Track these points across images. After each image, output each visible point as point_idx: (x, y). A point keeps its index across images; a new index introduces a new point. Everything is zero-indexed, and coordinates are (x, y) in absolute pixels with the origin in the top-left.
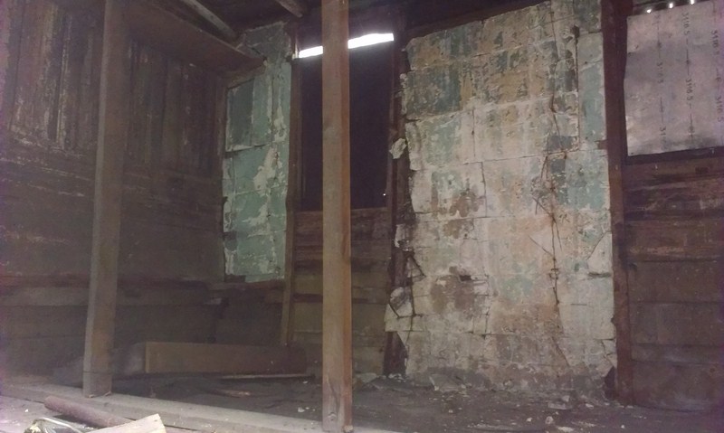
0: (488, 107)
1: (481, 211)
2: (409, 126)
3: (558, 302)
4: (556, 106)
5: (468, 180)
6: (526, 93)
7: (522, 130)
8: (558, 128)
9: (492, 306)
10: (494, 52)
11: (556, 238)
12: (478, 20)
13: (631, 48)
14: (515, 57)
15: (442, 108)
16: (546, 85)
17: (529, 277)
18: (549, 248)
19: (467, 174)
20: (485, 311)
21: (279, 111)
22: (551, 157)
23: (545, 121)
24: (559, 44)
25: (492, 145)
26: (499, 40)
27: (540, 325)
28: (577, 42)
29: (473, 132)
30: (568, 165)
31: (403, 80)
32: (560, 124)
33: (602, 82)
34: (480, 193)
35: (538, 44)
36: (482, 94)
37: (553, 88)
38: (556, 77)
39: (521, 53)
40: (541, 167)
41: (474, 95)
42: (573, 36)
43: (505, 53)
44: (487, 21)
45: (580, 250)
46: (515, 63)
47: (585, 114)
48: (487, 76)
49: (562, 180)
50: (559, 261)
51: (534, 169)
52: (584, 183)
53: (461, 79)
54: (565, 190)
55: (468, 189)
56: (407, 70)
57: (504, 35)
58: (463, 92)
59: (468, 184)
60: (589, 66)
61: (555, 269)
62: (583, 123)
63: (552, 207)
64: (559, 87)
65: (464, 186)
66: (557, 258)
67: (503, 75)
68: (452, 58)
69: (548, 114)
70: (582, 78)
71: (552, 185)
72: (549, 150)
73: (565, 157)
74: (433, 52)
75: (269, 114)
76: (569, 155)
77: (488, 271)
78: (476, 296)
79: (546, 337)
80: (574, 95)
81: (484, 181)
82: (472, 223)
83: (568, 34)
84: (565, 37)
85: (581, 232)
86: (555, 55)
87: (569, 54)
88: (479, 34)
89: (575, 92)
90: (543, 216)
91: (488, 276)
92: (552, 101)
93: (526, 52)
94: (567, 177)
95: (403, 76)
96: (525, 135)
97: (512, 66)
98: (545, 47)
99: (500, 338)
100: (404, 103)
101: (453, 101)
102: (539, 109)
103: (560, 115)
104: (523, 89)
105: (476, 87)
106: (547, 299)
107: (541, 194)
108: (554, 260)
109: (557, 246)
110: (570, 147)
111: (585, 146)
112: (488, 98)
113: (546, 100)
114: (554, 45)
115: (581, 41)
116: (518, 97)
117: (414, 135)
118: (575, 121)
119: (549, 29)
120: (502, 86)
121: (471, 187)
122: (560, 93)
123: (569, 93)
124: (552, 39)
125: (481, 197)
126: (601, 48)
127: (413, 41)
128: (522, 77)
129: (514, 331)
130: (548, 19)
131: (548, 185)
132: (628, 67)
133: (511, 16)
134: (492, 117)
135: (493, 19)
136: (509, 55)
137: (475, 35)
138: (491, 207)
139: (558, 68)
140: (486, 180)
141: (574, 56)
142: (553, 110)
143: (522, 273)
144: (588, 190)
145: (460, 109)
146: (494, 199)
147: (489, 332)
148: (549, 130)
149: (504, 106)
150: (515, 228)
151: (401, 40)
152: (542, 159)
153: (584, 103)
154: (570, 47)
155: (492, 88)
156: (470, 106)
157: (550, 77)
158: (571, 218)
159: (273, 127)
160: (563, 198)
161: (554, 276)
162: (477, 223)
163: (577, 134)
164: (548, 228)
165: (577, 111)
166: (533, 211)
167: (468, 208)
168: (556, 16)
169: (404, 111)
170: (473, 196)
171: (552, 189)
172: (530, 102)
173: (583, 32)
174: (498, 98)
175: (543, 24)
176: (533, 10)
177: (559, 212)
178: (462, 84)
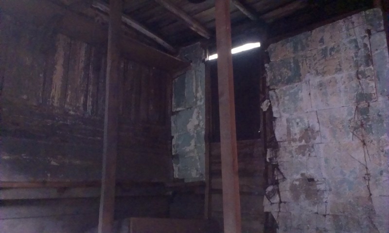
0: (318, 79)
1: (318, 140)
2: (271, 93)
3: (371, 195)
4: (360, 76)
5: (308, 121)
6: (340, 70)
7: (340, 91)
8: (362, 89)
9: (328, 197)
10: (320, 48)
11: (367, 155)
12: (309, 31)
14: (332, 49)
15: (290, 81)
16: (352, 64)
17: (351, 179)
18: (363, 161)
19: (308, 118)
20: (325, 200)
21: (199, 89)
22: (360, 106)
23: (354, 85)
24: (359, 40)
25: (322, 101)
26: (322, 41)
27: (360, 209)
28: (370, 38)
29: (310, 94)
30: (371, 111)
31: (266, 67)
32: (364, 87)
34: (317, 129)
35: (345, 41)
36: (314, 72)
37: (357, 65)
38: (359, 59)
39: (336, 47)
40: (353, 112)
41: (309, 72)
42: (367, 35)
43: (326, 48)
44: (314, 31)
45: (383, 162)
46: (333, 53)
47: (379, 80)
48: (316, 61)
49: (368, 120)
50: (369, 169)
51: (349, 114)
52: (382, 121)
53: (300, 64)
54: (370, 126)
55: (309, 127)
56: (269, 61)
57: (324, 38)
58: (302, 71)
59: (309, 124)
60: (379, 51)
61: (368, 174)
62: (378, 85)
63: (363, 136)
64: (361, 64)
65: (307, 125)
66: (368, 167)
67: (326, 60)
68: (294, 53)
69: (356, 80)
70: (375, 58)
71: (362, 122)
72: (358, 102)
73: (369, 106)
74: (283, 51)
75: (194, 90)
76: (371, 104)
77: (325, 175)
78: (318, 191)
79: (364, 216)
80: (371, 69)
81: (318, 122)
82: (313, 147)
83: (364, 34)
84: (363, 36)
85: (383, 151)
86: (357, 46)
87: (365, 45)
88: (309, 38)
89: (371, 67)
90: (357, 142)
91: (325, 179)
92: (358, 73)
93: (339, 46)
94: (371, 117)
95: (266, 65)
96: (342, 94)
97: (330, 54)
98: (350, 42)
99: (335, 217)
100: (268, 79)
101: (296, 77)
102: (350, 78)
103: (362, 81)
104: (339, 67)
105: (310, 68)
106: (364, 193)
107: (355, 129)
108: (367, 168)
109: (368, 160)
110: (371, 99)
111: (381, 99)
112: (317, 74)
113: (353, 73)
114: (355, 41)
115: (372, 37)
116: (336, 72)
117: (274, 98)
118: (373, 84)
119: (352, 32)
120: (325, 67)
121: (310, 126)
122: (362, 68)
123: (367, 68)
124: (354, 38)
125: (317, 132)
126: (385, 40)
127: (271, 46)
128: (337, 61)
129: (344, 212)
130: (351, 26)
131: (359, 123)
133: (329, 27)
134: (321, 85)
135: (318, 29)
136: (329, 49)
137: (307, 39)
138: (324, 137)
139: (359, 54)
140: (320, 121)
141: (369, 46)
142: (358, 78)
143: (346, 177)
145: (300, 80)
146: (326, 132)
147: (328, 213)
148: (357, 90)
149: (328, 77)
150: (340, 149)
151: (264, 46)
152: (354, 108)
153: (378, 72)
154: (366, 41)
155: (320, 68)
156: (307, 79)
157: (355, 59)
158: (375, 142)
159: (196, 97)
160: (369, 130)
161: (367, 178)
162: (316, 147)
163: (375, 91)
164: (361, 149)
165: (373, 78)
166: (351, 139)
167: (310, 138)
168: (355, 24)
169: (268, 84)
170: (313, 131)
171: (362, 125)
172: (344, 74)
173: (373, 32)
174: (324, 73)
175: (348, 29)
176: (341, 23)
177: (367, 140)
178: (301, 67)
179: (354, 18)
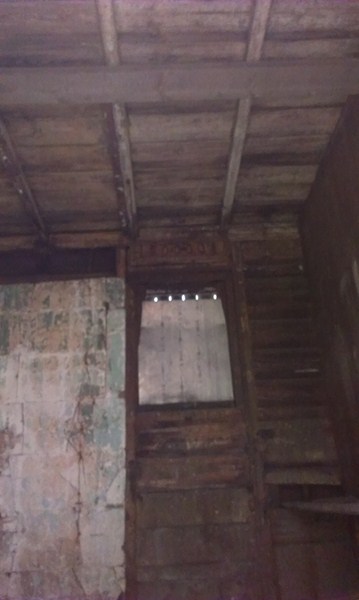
0: (33, 355)
3: (79, 534)
4: (89, 361)
5: (8, 419)
6: (65, 348)
7: (60, 377)
8: (89, 379)
9: (18, 543)
10: (42, 311)
11: (82, 475)
12: (31, 282)
13: (144, 324)
14: (59, 317)
16: (82, 343)
18: (75, 484)
19: (8, 413)
20: (12, 549)
22: (82, 402)
23: (79, 371)
24: (94, 313)
25: (34, 388)
26: (46, 302)
28: (107, 313)
29: (17, 376)
30: (95, 410)
32: (91, 376)
33: (124, 346)
34: (18, 431)
35: (77, 310)
36: (28, 344)
37: (87, 346)
38: (90, 337)
39: (64, 314)
40: (73, 410)
41: (21, 343)
42: (104, 308)
43: (51, 313)
44: (38, 286)
45: (100, 485)
46: (59, 322)
47: (111, 369)
48: (34, 329)
49: (89, 422)
50: (83, 496)
51: (68, 412)
52: (107, 426)
53: (11, 329)
54: (92, 431)
55: (7, 428)
57: (51, 298)
58: (11, 339)
59: (7, 423)
60: (115, 333)
61: (79, 503)
62: (109, 376)
63: (80, 446)
64: (92, 346)
65: (4, 424)
66: (81, 491)
67: (48, 330)
68: (3, 310)
69: (82, 366)
70: (109, 341)
71: (82, 426)
72: (81, 396)
73: (94, 403)
76: (98, 401)
77: (19, 507)
78: (4, 533)
79: (67, 570)
80: (102, 355)
81: (23, 421)
82: (7, 460)
83: (101, 306)
84: (99, 308)
85: (102, 468)
86: (90, 321)
87: (100, 322)
88: (30, 294)
89: (104, 351)
90: (72, 453)
91: (18, 513)
92: (86, 356)
93: (68, 314)
94: (94, 419)
96: (62, 382)
97: (56, 323)
98: (83, 313)
99: (25, 574)
102: (75, 362)
103: (91, 368)
104: (63, 343)
105: (24, 336)
106: (70, 532)
107: (72, 434)
108: (79, 494)
109: (82, 483)
110: (98, 394)
111: (109, 395)
112: (33, 347)
113: (81, 355)
114: (89, 313)
115: (110, 313)
116: (59, 350)
118: (102, 374)
119: (87, 300)
120: (46, 339)
121: (10, 425)
122: (93, 351)
123: (99, 352)
124: (88, 308)
125: (19, 436)
126: (124, 320)
128: (63, 334)
130: (86, 293)
131: (78, 426)
132: (142, 338)
133: (58, 285)
134: (35, 365)
135: (43, 284)
136: (54, 315)
137: (26, 294)
138: (27, 445)
139: (92, 331)
140: (26, 419)
141: (104, 323)
142: (86, 363)
143: (50, 509)
144: (109, 432)
145: (7, 353)
146: (31, 438)
148: (83, 380)
149: (46, 355)
152: (75, 404)
153: (110, 360)
154: (102, 316)
155: (38, 340)
156: (16, 352)
157: (86, 337)
158: (95, 455)
160: (89, 438)
161: (77, 509)
163: (103, 384)
164: (75, 465)
165: (104, 366)
166: (64, 450)
168: (93, 291)
171: (82, 429)
172: (64, 357)
173: (111, 306)
174: (42, 349)
175: (82, 295)
176: (75, 284)
177: (85, 450)
178: (11, 332)
179: (92, 283)
